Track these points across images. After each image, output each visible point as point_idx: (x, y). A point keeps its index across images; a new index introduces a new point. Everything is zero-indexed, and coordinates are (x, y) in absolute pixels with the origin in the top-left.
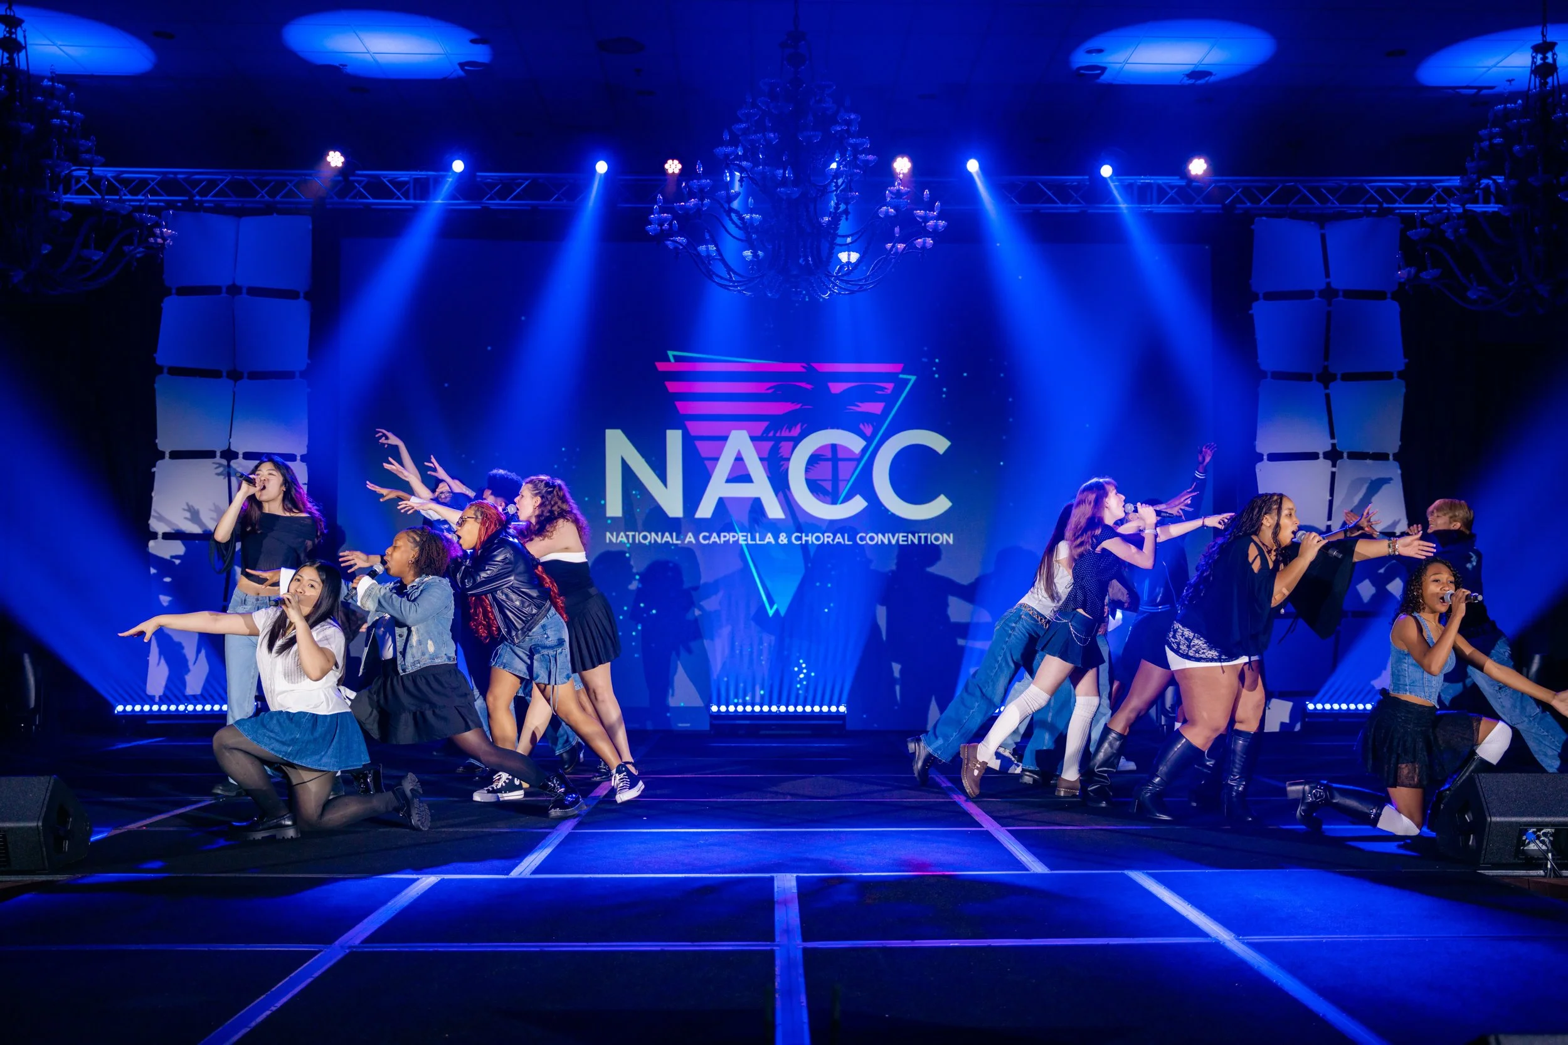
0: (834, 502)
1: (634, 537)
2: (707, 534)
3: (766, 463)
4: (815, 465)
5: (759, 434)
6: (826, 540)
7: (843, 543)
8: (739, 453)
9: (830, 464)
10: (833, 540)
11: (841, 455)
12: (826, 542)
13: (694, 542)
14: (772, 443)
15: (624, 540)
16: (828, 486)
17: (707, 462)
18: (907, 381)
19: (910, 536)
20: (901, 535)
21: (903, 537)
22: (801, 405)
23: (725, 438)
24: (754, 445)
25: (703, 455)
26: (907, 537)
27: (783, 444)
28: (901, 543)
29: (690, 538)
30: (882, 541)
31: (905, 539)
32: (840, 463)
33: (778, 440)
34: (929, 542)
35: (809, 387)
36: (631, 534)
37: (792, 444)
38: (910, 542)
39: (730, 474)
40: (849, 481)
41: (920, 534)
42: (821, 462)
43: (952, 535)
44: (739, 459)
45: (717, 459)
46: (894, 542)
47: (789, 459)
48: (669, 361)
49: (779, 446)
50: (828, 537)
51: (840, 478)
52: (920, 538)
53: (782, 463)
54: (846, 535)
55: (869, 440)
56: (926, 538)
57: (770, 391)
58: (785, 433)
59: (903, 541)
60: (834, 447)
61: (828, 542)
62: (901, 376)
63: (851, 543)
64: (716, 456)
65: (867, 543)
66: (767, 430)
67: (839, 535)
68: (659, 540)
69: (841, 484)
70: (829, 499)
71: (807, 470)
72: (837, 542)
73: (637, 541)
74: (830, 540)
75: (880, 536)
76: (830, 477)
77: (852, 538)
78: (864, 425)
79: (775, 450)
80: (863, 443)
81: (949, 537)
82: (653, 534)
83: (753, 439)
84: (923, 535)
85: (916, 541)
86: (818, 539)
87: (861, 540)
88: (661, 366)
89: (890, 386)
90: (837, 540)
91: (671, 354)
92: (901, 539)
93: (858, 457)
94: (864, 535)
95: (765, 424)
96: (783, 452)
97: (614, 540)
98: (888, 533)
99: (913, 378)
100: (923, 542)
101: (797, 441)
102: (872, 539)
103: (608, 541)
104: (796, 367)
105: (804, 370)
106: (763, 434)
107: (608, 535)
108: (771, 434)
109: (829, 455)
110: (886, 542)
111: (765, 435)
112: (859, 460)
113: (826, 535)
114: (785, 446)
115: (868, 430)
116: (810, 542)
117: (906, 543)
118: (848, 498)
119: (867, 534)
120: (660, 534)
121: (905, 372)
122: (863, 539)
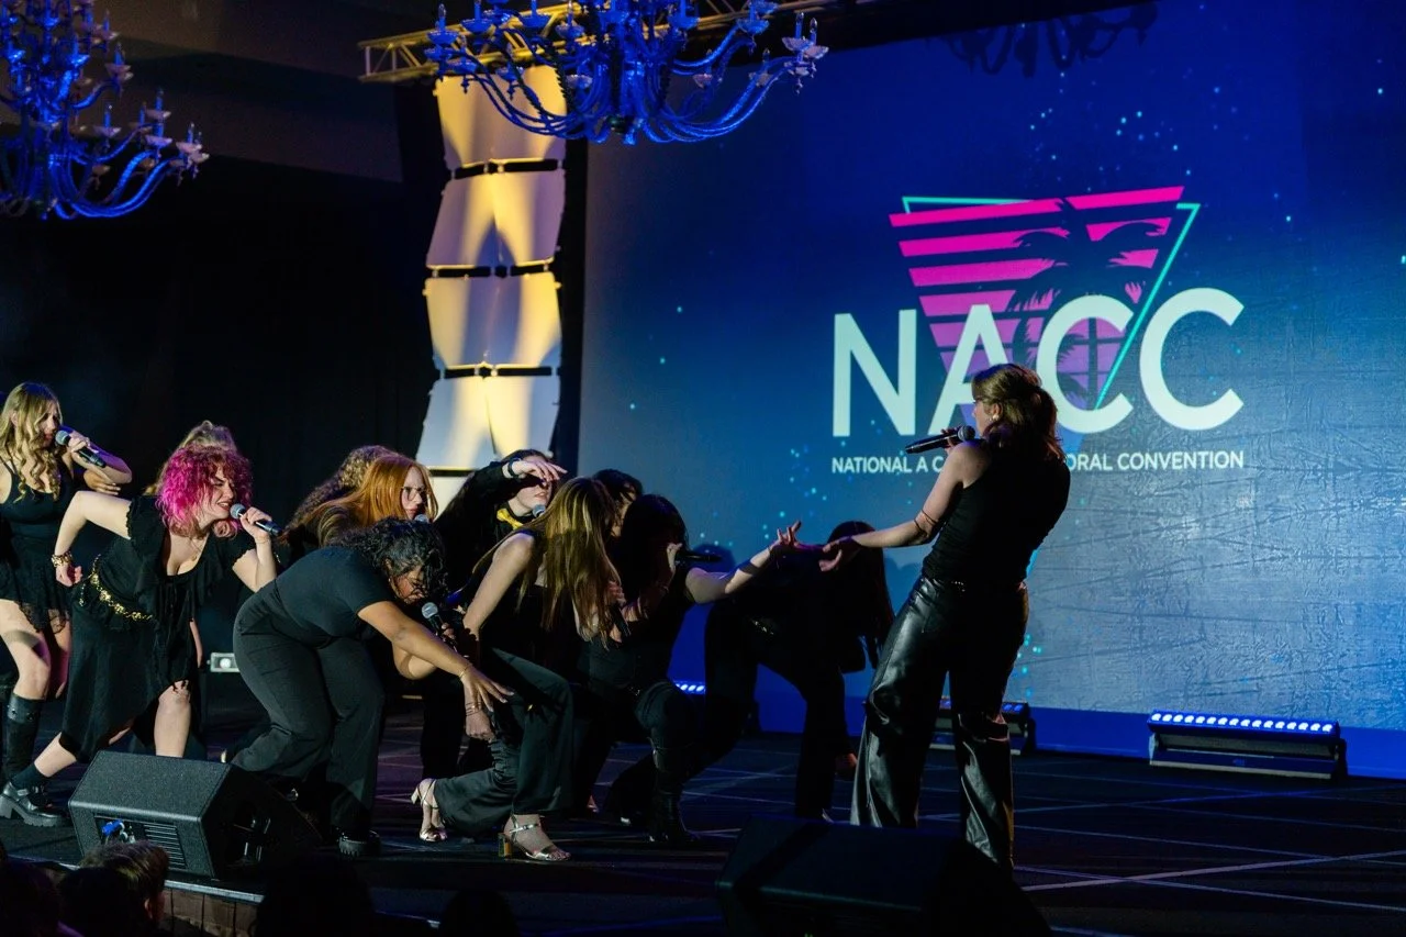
0: (1090, 407)
1: (861, 463)
2: (940, 458)
3: (1010, 351)
4: (1070, 352)
5: (1002, 309)
6: (1080, 463)
7: (1100, 468)
8: (980, 339)
9: (1087, 347)
10: (1089, 465)
11: (1100, 335)
12: (1079, 468)
13: (926, 470)
14: (1017, 322)
15: (852, 468)
16: (1083, 382)
17: (943, 355)
18: (1188, 212)
19: (1187, 456)
20: (1175, 454)
21: (1177, 457)
22: (1052, 262)
23: (963, 318)
24: (997, 325)
25: (939, 344)
26: (1182, 458)
27: (1031, 321)
28: (1174, 467)
29: (922, 465)
30: (1150, 464)
31: (1179, 460)
32: (1100, 347)
33: (1025, 316)
34: (1211, 466)
35: (1064, 233)
36: (858, 459)
37: (1041, 320)
38: (1186, 465)
39: (968, 372)
40: (1109, 373)
41: (1200, 453)
42: (1075, 347)
43: (1242, 453)
44: (980, 347)
45: (954, 349)
46: (1165, 465)
47: (1036, 345)
48: (903, 211)
49: (1028, 323)
50: (1083, 459)
51: (1100, 368)
52: (1199, 458)
53: (1030, 349)
54: (1105, 457)
55: (1136, 308)
56: (1207, 458)
57: (1018, 245)
58: (1034, 306)
59: (1178, 464)
60: (1092, 323)
61: (1082, 467)
62: (1180, 206)
63: (1110, 468)
64: (952, 344)
65: (1130, 468)
66: (1012, 304)
67: (1096, 456)
68: (888, 469)
69: (1100, 378)
70: (1084, 402)
71: (1060, 359)
72: (1094, 468)
73: (865, 470)
74: (1085, 464)
75: (1148, 456)
76: (1086, 367)
77: (1112, 460)
78: (1131, 287)
79: (1021, 332)
80: (1128, 314)
81: (1238, 455)
82: (882, 460)
83: (997, 316)
84: (1203, 454)
85: (1194, 465)
87: (1124, 464)
88: (896, 220)
89: (1165, 223)
90: (1093, 464)
91: (906, 200)
92: (1174, 460)
93: (1122, 336)
94: (1127, 455)
95: (1010, 294)
96: (1031, 333)
97: (841, 469)
98: (1158, 451)
99: (1195, 207)
100: (1203, 466)
101: (1047, 316)
102: (1137, 461)
103: (834, 470)
104: (1049, 206)
105: (1058, 209)
106: (1009, 307)
107: (835, 461)
108: (1017, 309)
109: (1087, 335)
110: (1155, 465)
111: (1010, 310)
112: (1122, 340)
113: (1080, 456)
114: (1034, 323)
115: (1135, 293)
117: (1180, 467)
118: (1109, 399)
119: (1131, 454)
120: (889, 459)
121: (1184, 199)
122: (1126, 461)
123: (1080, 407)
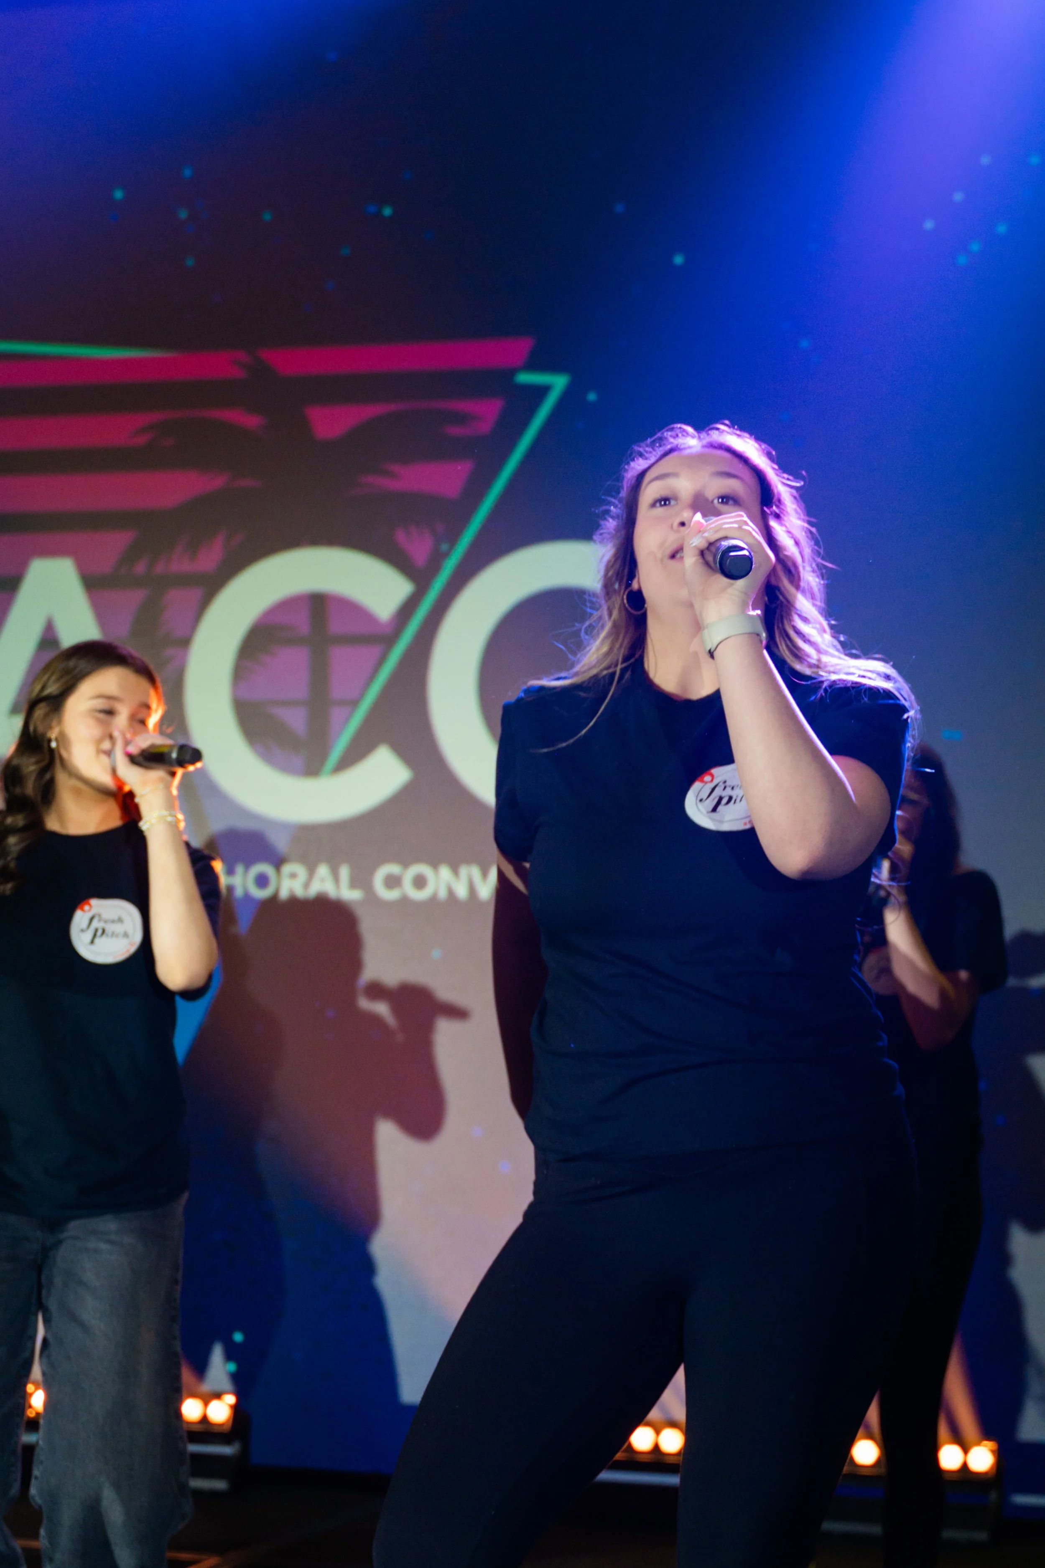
0: (312, 769)
4: (262, 657)
5: (107, 567)
6: (286, 884)
7: (334, 894)
8: (50, 627)
9: (305, 650)
10: (307, 885)
11: (336, 626)
12: (284, 893)
14: (138, 596)
16: (298, 719)
18: (542, 391)
22: (227, 477)
23: (9, 583)
27: (172, 594)
30: (450, 888)
32: (336, 651)
33: (159, 585)
35: (252, 421)
37: (197, 593)
40: (354, 703)
42: (279, 649)
46: (484, 893)
47: (185, 642)
50: (293, 876)
51: (334, 693)
54: (344, 872)
58: (181, 563)
60: (320, 602)
61: (291, 890)
62: (523, 379)
63: (357, 894)
65: (404, 895)
66: (130, 555)
67: (323, 870)
69: (336, 713)
70: (298, 760)
71: (240, 673)
72: (319, 893)
74: (297, 885)
75: (445, 872)
76: (299, 688)
77: (361, 880)
83: (93, 584)
86: (262, 881)
87: (389, 888)
89: (489, 409)
90: (316, 886)
93: (389, 630)
94: (397, 870)
95: (125, 539)
98: (469, 861)
99: (558, 382)
101: (212, 583)
102: (420, 882)
106: (118, 567)
109: (304, 627)
110: (462, 892)
111: (123, 571)
113: (286, 868)
114: (179, 599)
115: (419, 545)
116: (239, 892)
118: (355, 755)
119: (406, 868)
121: (533, 366)
122: (393, 882)
123: (286, 768)
